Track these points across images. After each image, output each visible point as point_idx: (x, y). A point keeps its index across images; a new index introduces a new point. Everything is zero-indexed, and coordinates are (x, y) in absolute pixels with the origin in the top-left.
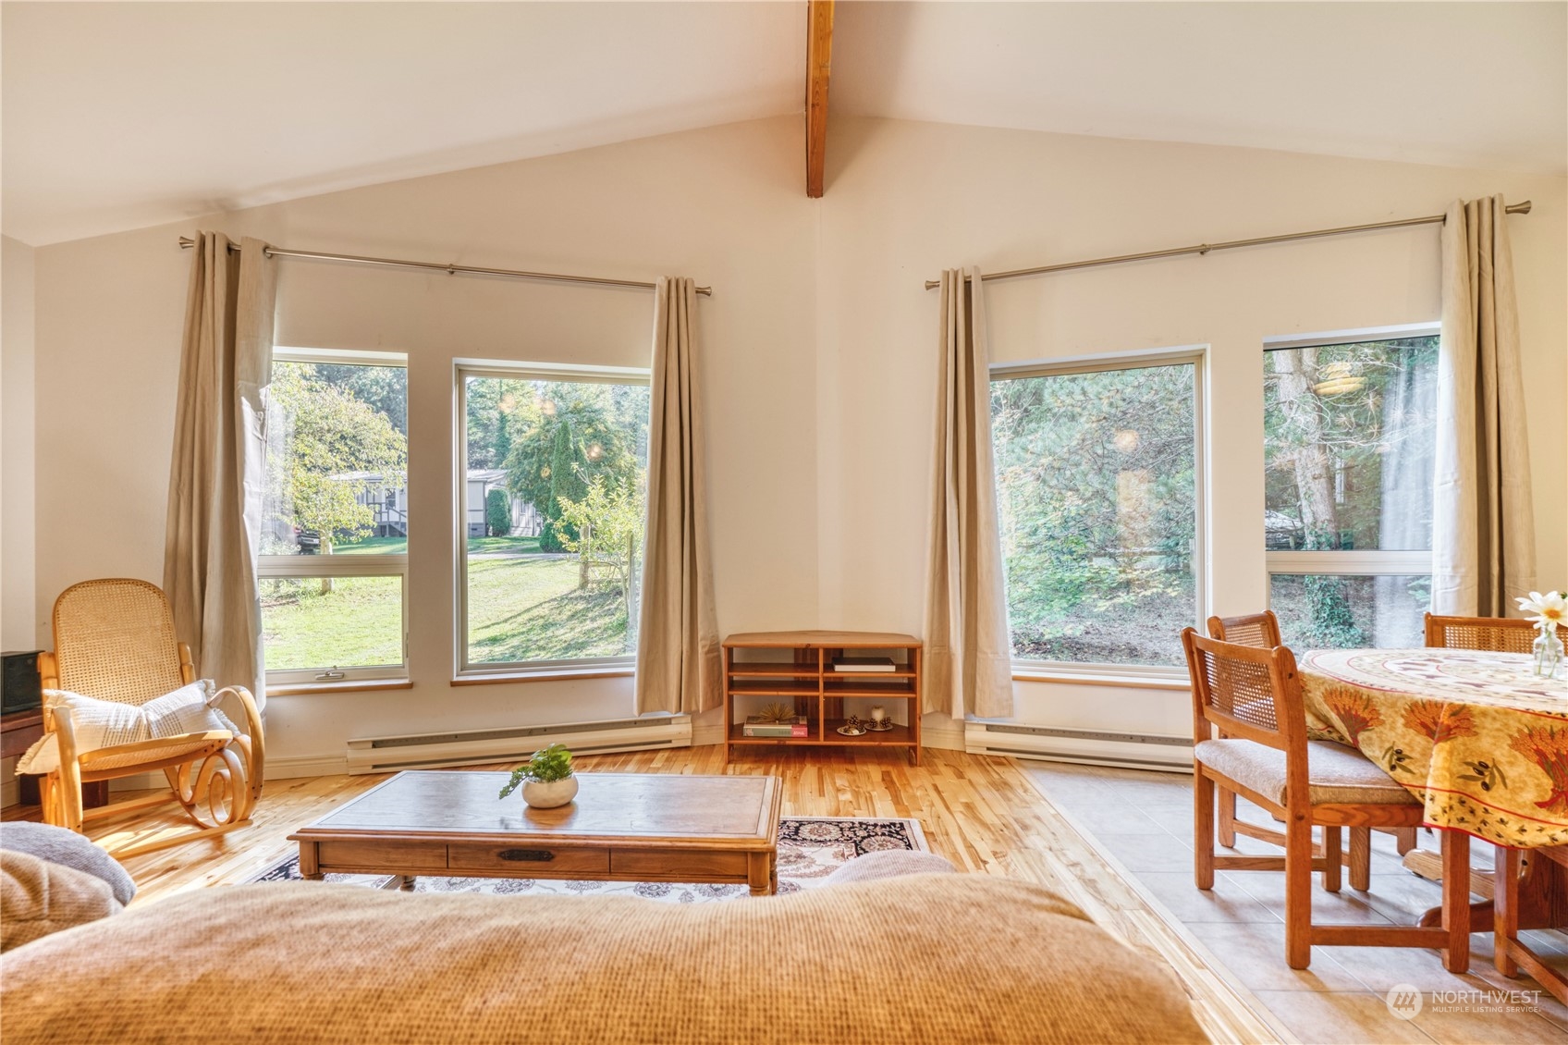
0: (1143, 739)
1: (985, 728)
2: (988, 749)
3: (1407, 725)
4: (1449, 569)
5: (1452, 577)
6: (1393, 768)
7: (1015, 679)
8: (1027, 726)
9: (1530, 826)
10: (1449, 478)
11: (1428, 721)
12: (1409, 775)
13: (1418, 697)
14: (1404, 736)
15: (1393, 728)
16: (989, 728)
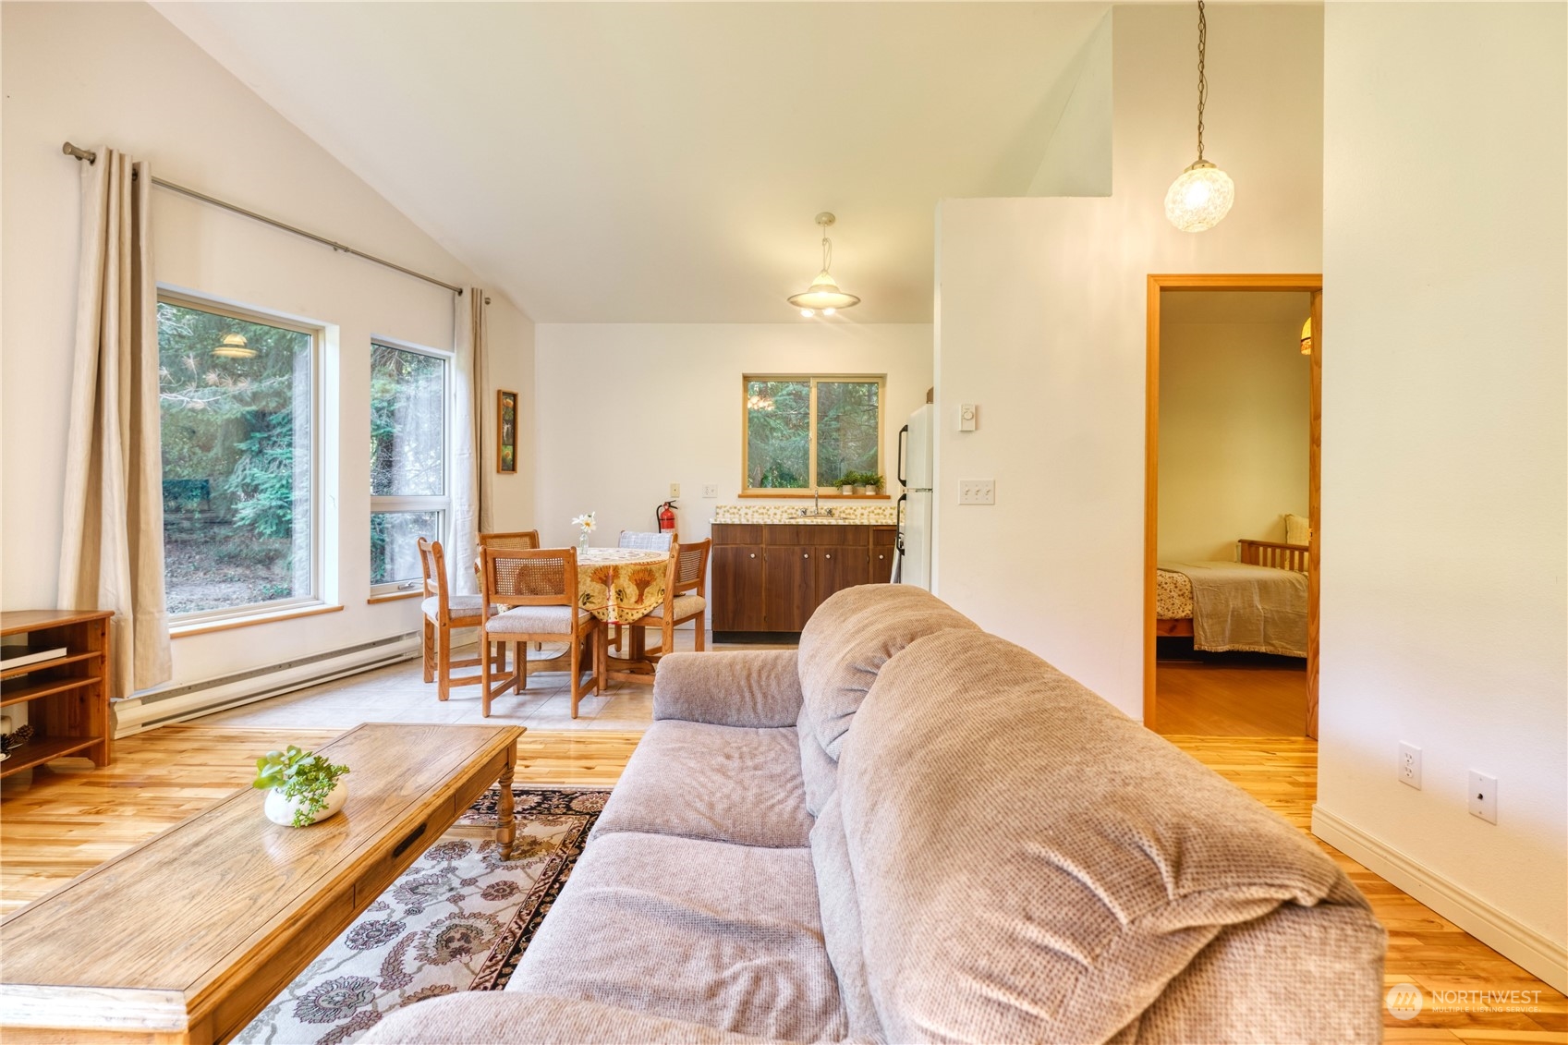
0: (290, 665)
1: (140, 702)
2: (144, 725)
3: (592, 580)
4: (466, 507)
5: (468, 512)
6: (584, 604)
7: (174, 637)
8: (184, 685)
9: (634, 612)
10: (466, 451)
11: (602, 576)
12: (593, 605)
13: (597, 566)
14: (590, 586)
15: (584, 584)
16: (145, 700)
